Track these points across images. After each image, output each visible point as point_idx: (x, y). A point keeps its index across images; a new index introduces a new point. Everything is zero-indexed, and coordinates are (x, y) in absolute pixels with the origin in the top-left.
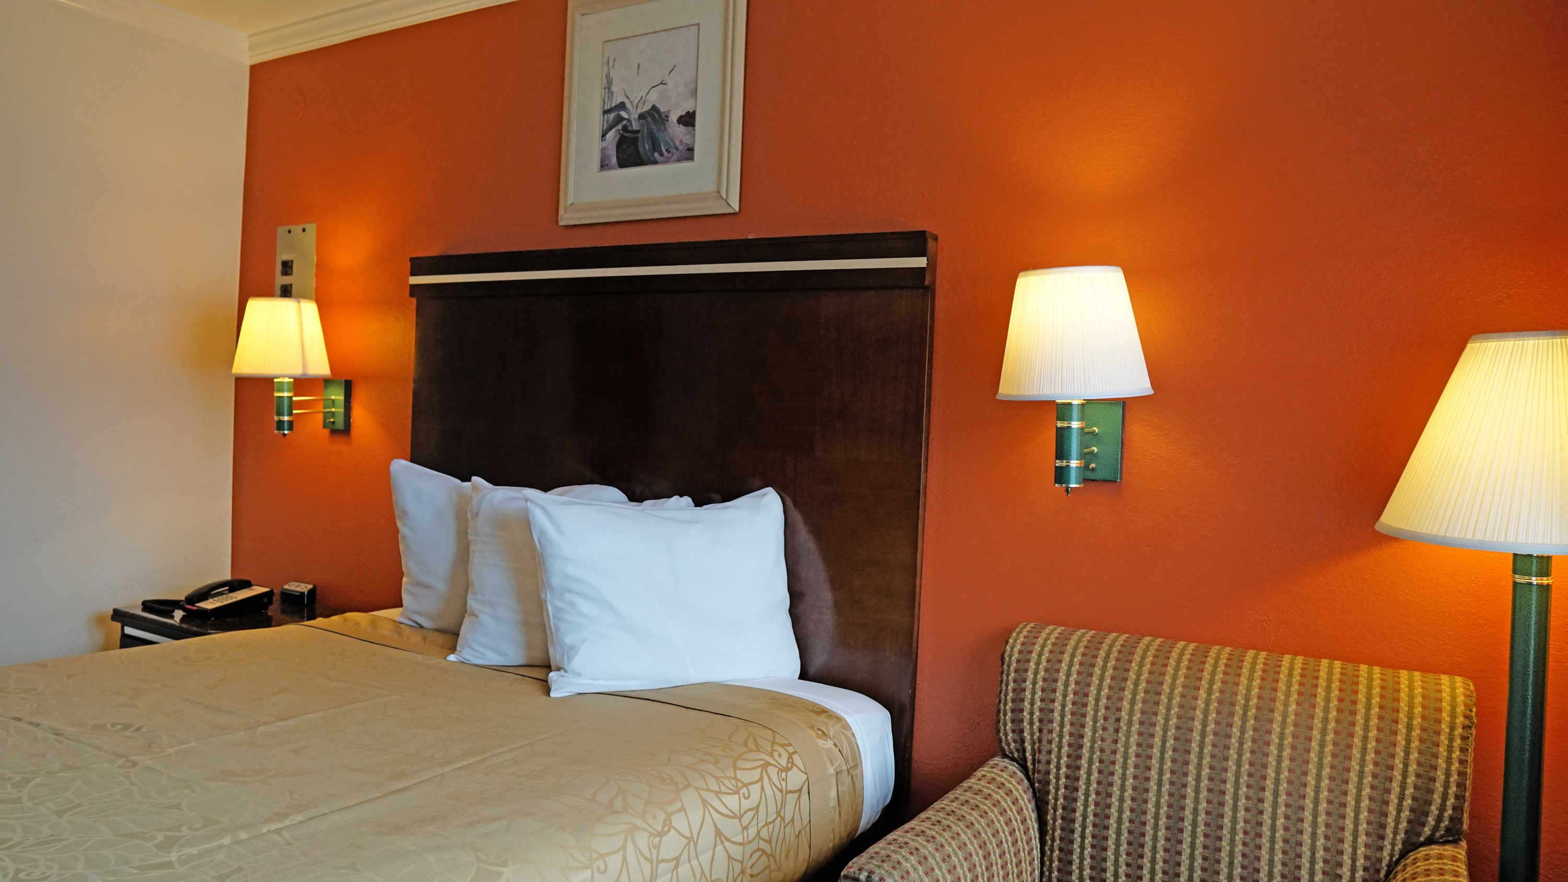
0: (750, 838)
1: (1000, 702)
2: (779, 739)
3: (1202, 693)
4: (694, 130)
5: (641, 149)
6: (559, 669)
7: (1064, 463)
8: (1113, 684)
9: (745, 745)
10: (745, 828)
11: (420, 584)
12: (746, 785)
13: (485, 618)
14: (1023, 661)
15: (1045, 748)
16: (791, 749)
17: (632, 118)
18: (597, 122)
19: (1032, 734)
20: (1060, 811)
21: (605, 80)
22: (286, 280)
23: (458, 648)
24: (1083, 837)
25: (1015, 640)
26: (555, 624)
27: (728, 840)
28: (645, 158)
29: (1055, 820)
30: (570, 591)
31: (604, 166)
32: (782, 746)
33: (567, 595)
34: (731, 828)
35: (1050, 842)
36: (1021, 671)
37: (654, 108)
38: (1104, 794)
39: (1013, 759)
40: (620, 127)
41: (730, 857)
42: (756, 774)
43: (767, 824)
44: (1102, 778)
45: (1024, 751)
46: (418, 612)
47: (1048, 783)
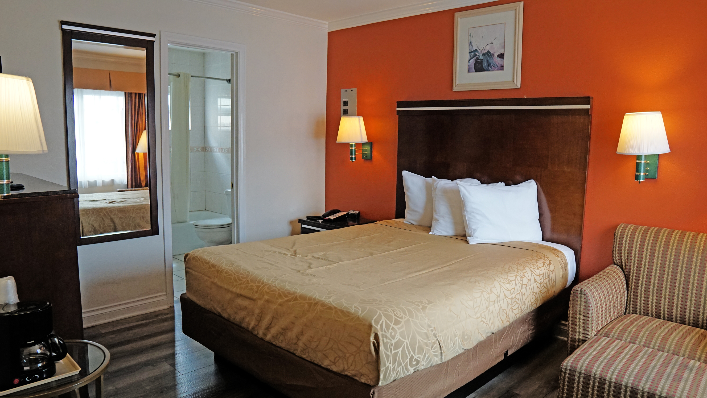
0: (542, 282)
1: (614, 247)
2: (546, 256)
4: (504, 60)
5: (484, 66)
6: (470, 236)
7: (639, 174)
8: (653, 242)
9: (537, 257)
10: (541, 279)
11: (413, 211)
12: (540, 268)
13: (441, 221)
14: (622, 235)
15: (629, 261)
16: (550, 259)
17: (480, 55)
18: (467, 56)
19: (625, 257)
20: (634, 280)
21: (469, 41)
22: (345, 108)
23: (432, 230)
24: (642, 288)
25: (619, 229)
26: (468, 223)
27: (537, 282)
28: (485, 69)
29: (632, 283)
30: (473, 212)
31: (469, 71)
32: (547, 258)
33: (472, 214)
34: (537, 278)
35: (630, 290)
36: (622, 238)
37: (488, 52)
38: (649, 276)
39: (618, 265)
40: (475, 58)
41: (537, 287)
42: (542, 265)
43: (546, 279)
45: (622, 262)
46: (412, 220)
47: (630, 272)
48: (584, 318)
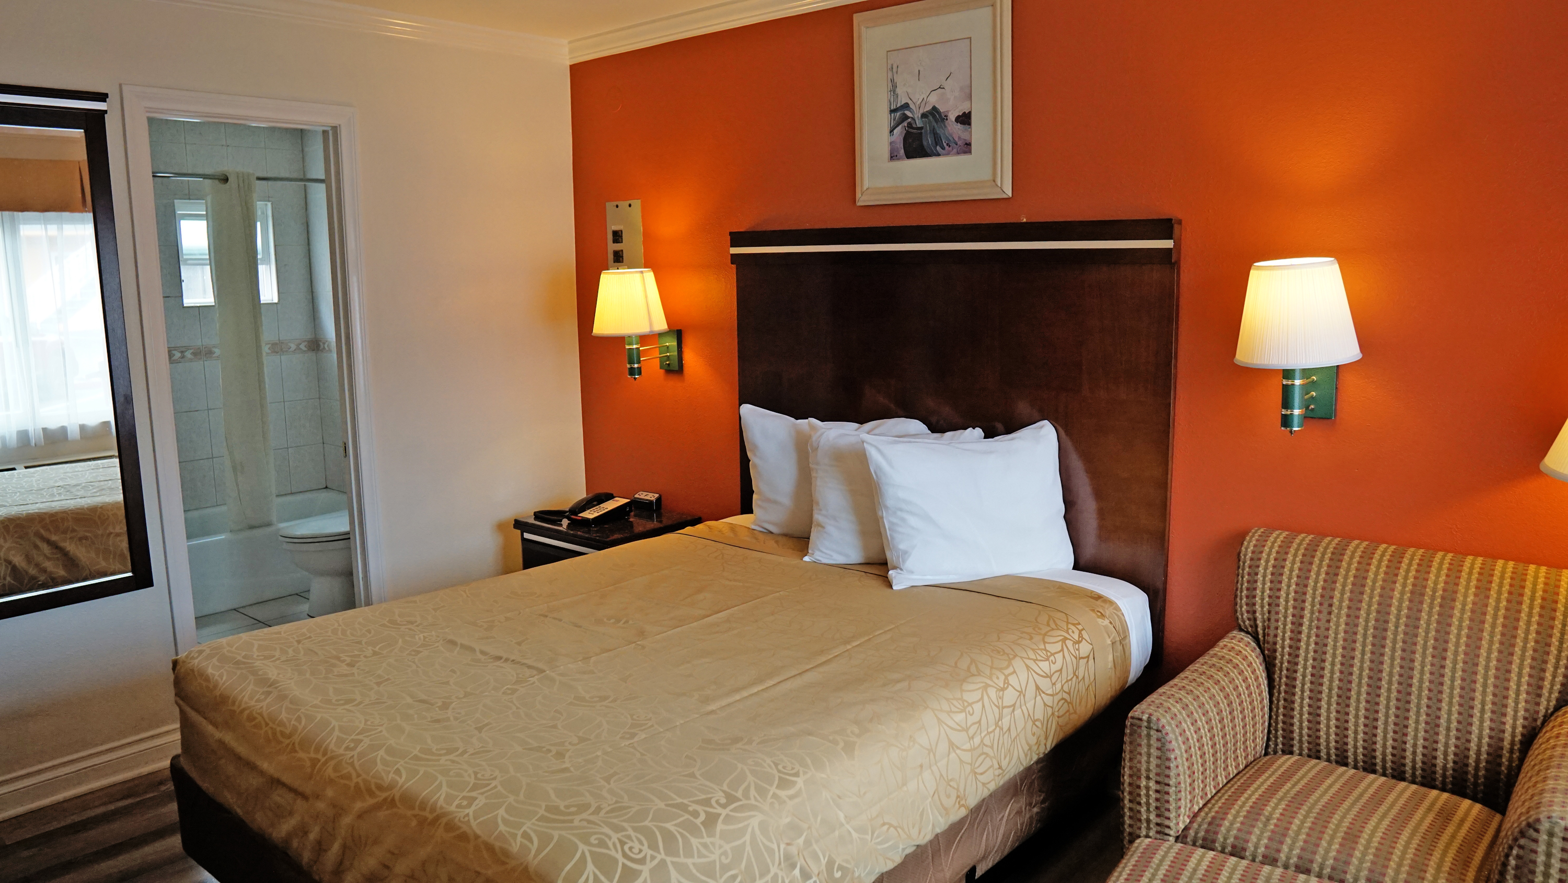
0: (1057, 691)
1: (1237, 590)
2: (1071, 620)
3: (1398, 586)
4: (971, 128)
5: (925, 143)
6: (895, 568)
7: (1289, 412)
8: (1328, 578)
9: (1048, 625)
10: (1054, 684)
11: (769, 500)
12: (1053, 654)
13: (830, 529)
14: (1256, 559)
15: (1273, 625)
16: (1080, 627)
17: (916, 116)
18: (884, 120)
19: (1263, 614)
20: (1285, 672)
21: (890, 84)
22: (618, 247)
23: (810, 551)
24: (1303, 691)
25: (1249, 543)
26: (890, 535)
27: (1044, 693)
28: (928, 151)
29: (1280, 678)
30: (901, 510)
31: (893, 157)
32: (1074, 625)
33: (899, 513)
34: (1045, 684)
35: (1276, 694)
36: (1254, 567)
37: (934, 108)
38: (1319, 660)
39: (1248, 633)
40: (905, 124)
41: (1045, 705)
42: (1058, 647)
43: (1067, 681)
44: (1317, 648)
45: (1256, 626)
46: (769, 523)
47: (1275, 651)
48: (1158, 787)
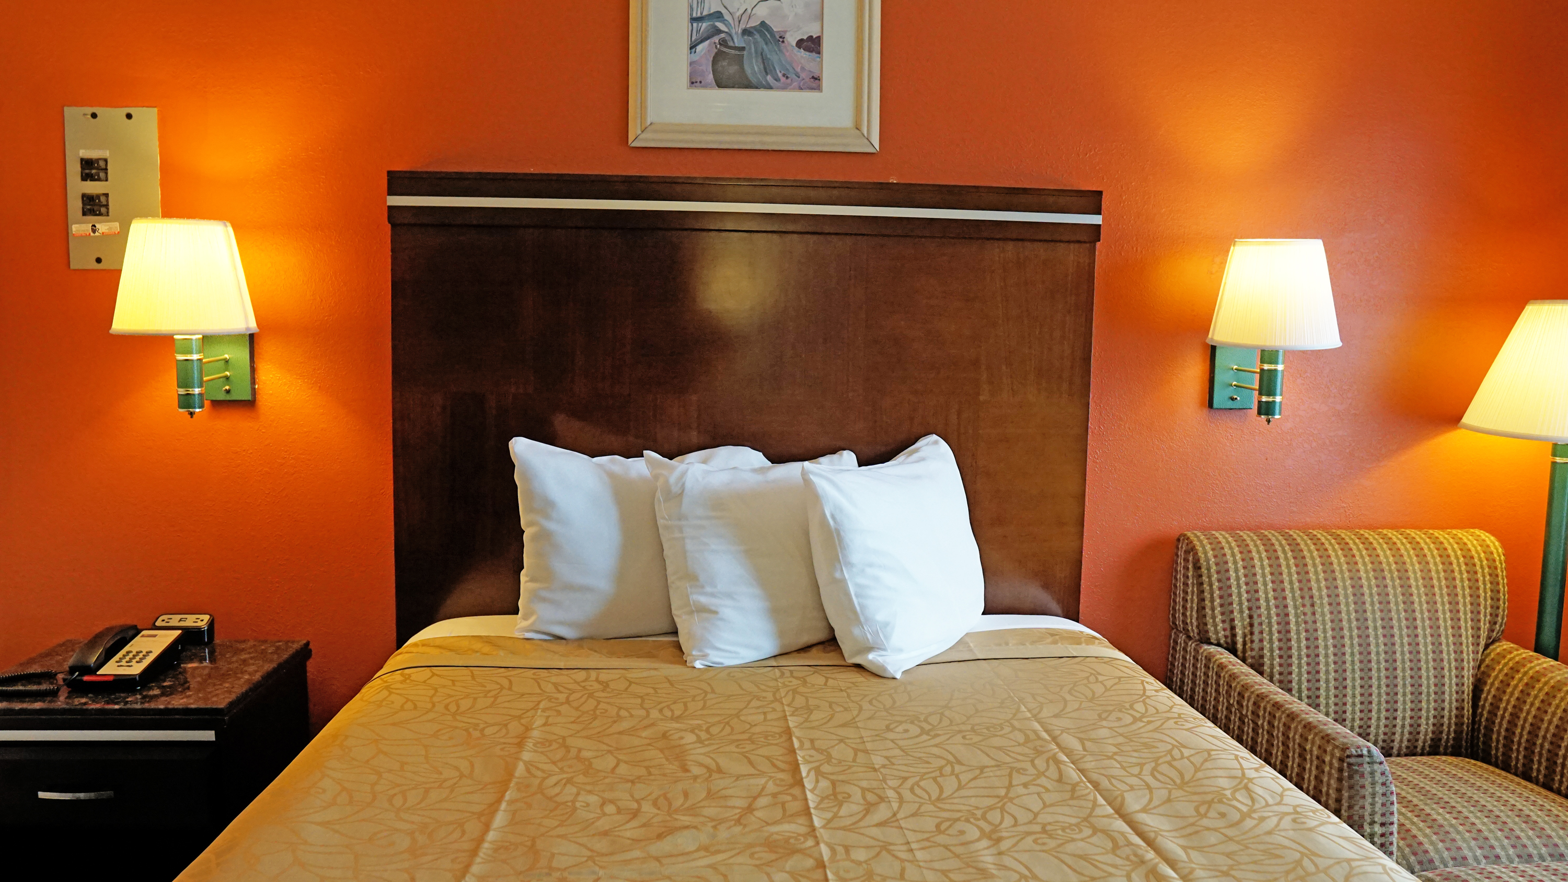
4: (821, 57)
5: (748, 71)
13: (728, 611)
17: (733, 32)
18: (681, 29)
19: (1242, 621)
22: (92, 188)
26: (859, 604)
28: (753, 81)
30: (871, 565)
31: (694, 82)
37: (763, 24)
40: (716, 39)
45: (1235, 637)
48: (1383, 830)
